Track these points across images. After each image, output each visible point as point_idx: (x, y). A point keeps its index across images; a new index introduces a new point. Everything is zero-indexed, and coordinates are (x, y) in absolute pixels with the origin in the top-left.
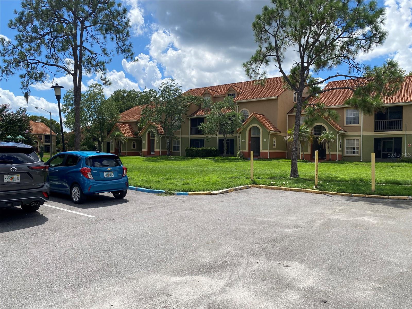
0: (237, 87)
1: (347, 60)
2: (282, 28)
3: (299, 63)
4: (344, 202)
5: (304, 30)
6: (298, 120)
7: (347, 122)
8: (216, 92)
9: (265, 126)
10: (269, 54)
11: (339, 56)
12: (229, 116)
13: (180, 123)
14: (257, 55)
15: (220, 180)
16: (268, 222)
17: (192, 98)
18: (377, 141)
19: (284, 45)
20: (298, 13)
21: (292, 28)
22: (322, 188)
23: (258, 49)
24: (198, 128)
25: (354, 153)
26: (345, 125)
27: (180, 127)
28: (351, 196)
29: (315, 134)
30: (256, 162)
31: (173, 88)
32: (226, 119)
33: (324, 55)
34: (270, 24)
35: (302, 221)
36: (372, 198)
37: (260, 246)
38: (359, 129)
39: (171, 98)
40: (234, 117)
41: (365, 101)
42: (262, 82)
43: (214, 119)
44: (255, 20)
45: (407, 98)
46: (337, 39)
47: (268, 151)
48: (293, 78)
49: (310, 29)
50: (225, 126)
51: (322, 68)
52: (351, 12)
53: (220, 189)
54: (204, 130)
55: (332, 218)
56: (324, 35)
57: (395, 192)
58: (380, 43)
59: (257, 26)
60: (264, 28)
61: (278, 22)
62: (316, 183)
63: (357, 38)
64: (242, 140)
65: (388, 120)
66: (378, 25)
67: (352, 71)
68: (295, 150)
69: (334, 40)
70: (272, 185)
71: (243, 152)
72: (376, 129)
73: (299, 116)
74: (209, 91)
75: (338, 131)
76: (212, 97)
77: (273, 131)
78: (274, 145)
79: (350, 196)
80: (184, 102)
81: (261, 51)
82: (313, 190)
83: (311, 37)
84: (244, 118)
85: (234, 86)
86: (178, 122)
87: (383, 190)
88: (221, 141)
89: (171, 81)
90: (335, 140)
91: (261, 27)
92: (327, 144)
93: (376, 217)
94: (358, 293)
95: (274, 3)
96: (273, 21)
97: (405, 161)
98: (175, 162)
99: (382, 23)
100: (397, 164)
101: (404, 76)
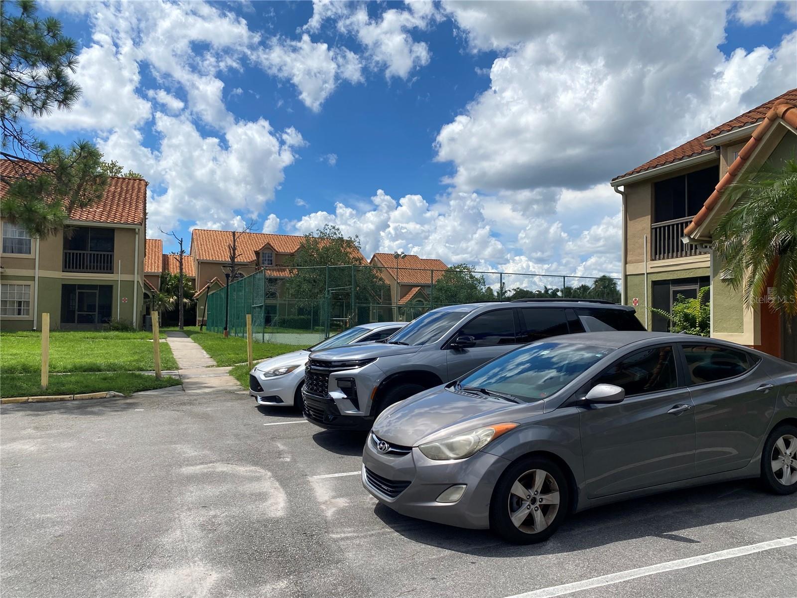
7: (4, 247)
18: (68, 290)
25: (19, 314)
36: (40, 402)
38: (31, 264)
41: (31, 209)
45: (122, 216)
57: (87, 387)
58: (65, 105)
63: (20, 79)
65: (89, 252)
66: (61, 68)
67: (9, 145)
72: (66, 267)
87: (63, 385)
97: (117, 329)
99: (70, 67)
100: (103, 334)
101: (119, 176)
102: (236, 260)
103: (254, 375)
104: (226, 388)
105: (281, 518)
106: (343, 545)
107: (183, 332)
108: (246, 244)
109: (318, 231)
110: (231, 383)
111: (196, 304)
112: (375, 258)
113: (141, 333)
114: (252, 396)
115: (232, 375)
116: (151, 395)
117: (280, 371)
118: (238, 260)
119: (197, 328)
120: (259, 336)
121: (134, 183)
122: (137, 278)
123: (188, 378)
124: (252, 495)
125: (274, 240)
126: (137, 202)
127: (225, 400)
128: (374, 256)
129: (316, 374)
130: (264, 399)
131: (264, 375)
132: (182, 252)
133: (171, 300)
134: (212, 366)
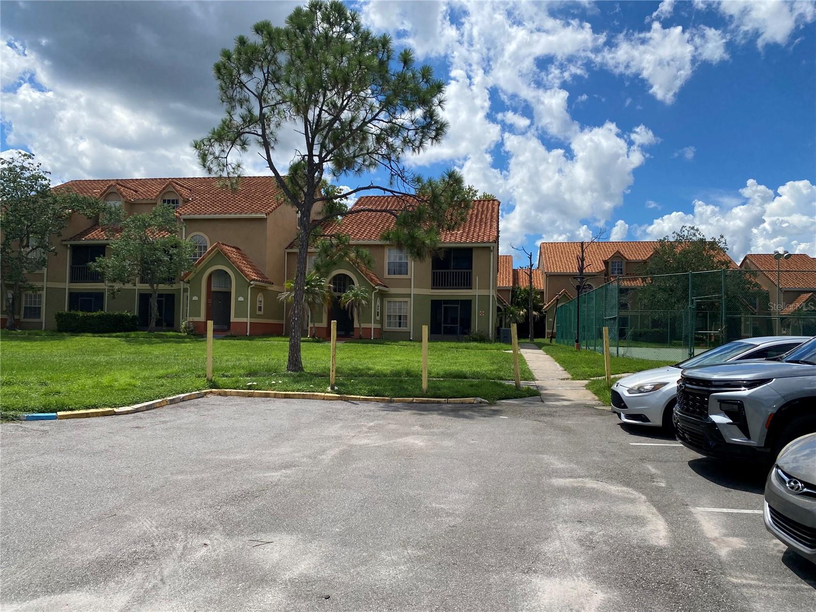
0: (183, 186)
1: (386, 162)
2: (273, 84)
3: (304, 156)
4: (378, 413)
5: (313, 96)
6: (303, 262)
7: (389, 270)
8: (136, 192)
9: (242, 271)
10: (247, 130)
11: (373, 153)
12: (164, 244)
13: (44, 253)
14: (223, 129)
15: (138, 383)
16: (235, 462)
17: (76, 200)
18: (436, 305)
19: (277, 116)
20: (302, 62)
21: (292, 88)
22: (342, 389)
23: (225, 116)
24: (89, 268)
25: (400, 326)
26: (386, 275)
27: (43, 263)
28: (391, 401)
29: (335, 290)
30: (222, 343)
31: (27, 174)
32: (157, 252)
33: (348, 146)
34: (249, 73)
35: (301, 454)
36: (422, 403)
37: (213, 510)
38: (407, 283)
39: (22, 195)
40: (176, 247)
41: (413, 236)
42: (232, 184)
43: (129, 251)
44: (220, 59)
45: (479, 236)
46: (370, 122)
47: (248, 320)
48: (293, 183)
49: (325, 96)
50: (154, 265)
51: (345, 171)
52: (393, 78)
53: (137, 403)
54: (103, 274)
55: (355, 443)
56: (349, 110)
57: (457, 392)
58: (436, 140)
59: (223, 71)
60: (238, 78)
61: (265, 71)
62: (333, 381)
63: (402, 124)
64: (192, 296)
65: (452, 271)
66: (434, 108)
67: (395, 182)
68: (296, 319)
69: (365, 123)
70: (250, 388)
71: (193, 322)
72: (434, 285)
73: (305, 255)
74: (118, 190)
75: (374, 286)
76: (125, 202)
77: (257, 280)
78: (260, 309)
79: (388, 402)
80: (57, 207)
81: (232, 122)
82: (327, 394)
83: (326, 111)
84: (197, 251)
85: (177, 184)
86: (38, 251)
87: (439, 389)
88: (144, 298)
89: (23, 158)
90: (369, 301)
91: (231, 75)
92: (355, 309)
93: (425, 436)
94: (383, 572)
95: (258, 33)
96: (257, 68)
97: (475, 340)
98: (28, 344)
99: (440, 106)
100: (464, 344)
101: (475, 199)
102: (584, 271)
103: (616, 390)
104: (584, 402)
105: (665, 548)
106: (747, 593)
107: (534, 343)
108: (594, 254)
109: (675, 234)
110: (589, 397)
111: (544, 317)
112: (748, 261)
113: (497, 344)
114: (615, 412)
115: (589, 389)
116: (513, 404)
117: (645, 387)
118: (586, 271)
119: (546, 340)
120: (613, 350)
121: (488, 204)
122: (492, 293)
123: (545, 390)
124: (628, 517)
125: (624, 247)
126: (491, 221)
127: (585, 415)
128: (746, 258)
129: (691, 394)
130: (628, 417)
131: (628, 391)
132: (532, 266)
133: (521, 312)
134: (567, 379)
